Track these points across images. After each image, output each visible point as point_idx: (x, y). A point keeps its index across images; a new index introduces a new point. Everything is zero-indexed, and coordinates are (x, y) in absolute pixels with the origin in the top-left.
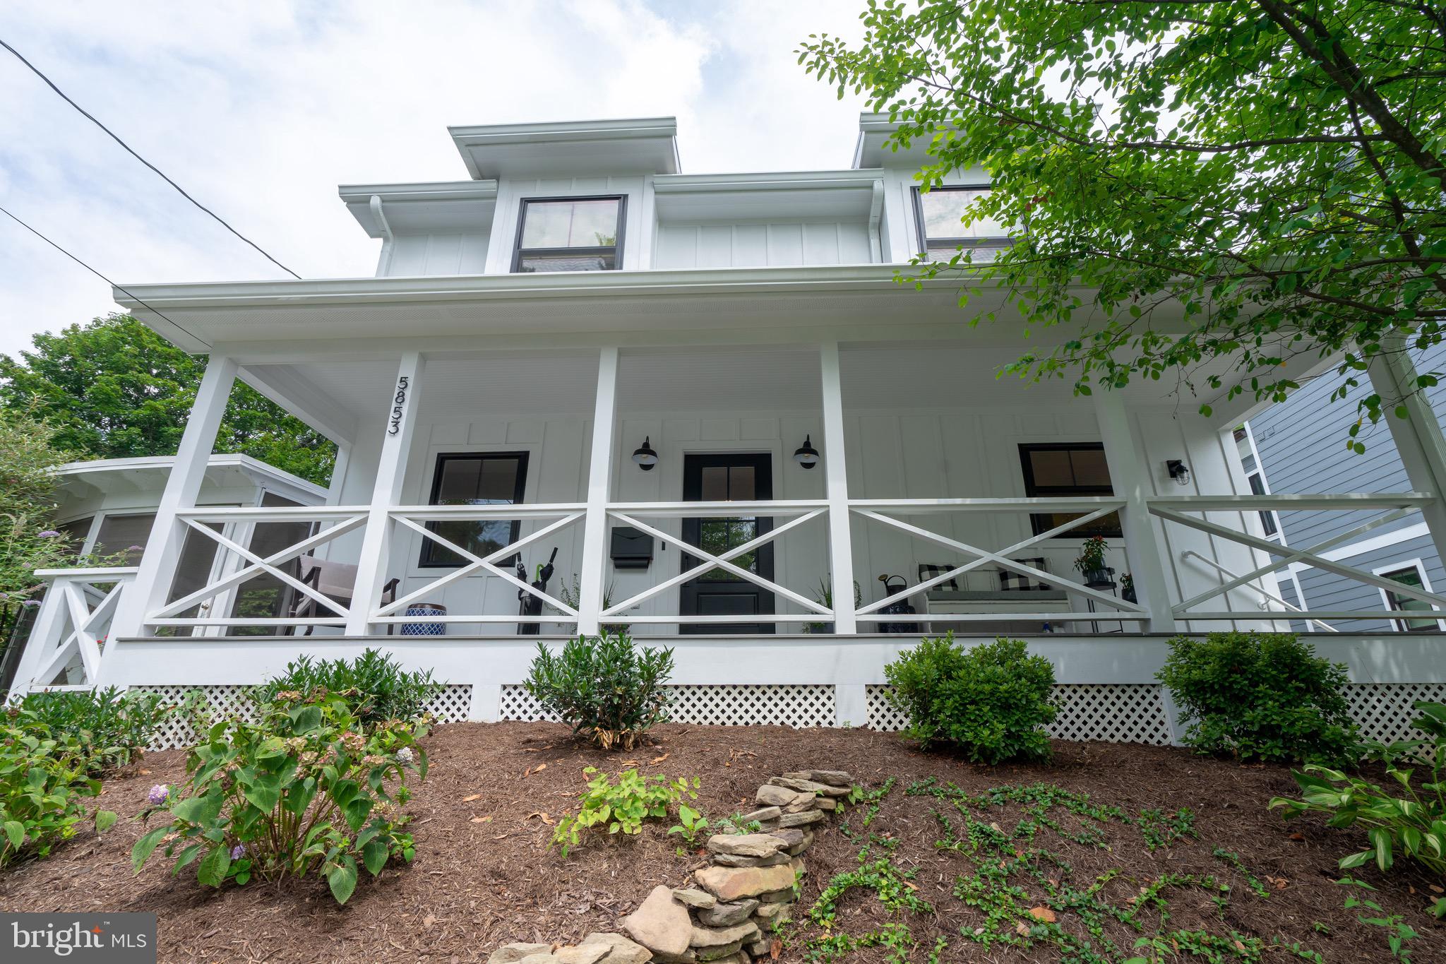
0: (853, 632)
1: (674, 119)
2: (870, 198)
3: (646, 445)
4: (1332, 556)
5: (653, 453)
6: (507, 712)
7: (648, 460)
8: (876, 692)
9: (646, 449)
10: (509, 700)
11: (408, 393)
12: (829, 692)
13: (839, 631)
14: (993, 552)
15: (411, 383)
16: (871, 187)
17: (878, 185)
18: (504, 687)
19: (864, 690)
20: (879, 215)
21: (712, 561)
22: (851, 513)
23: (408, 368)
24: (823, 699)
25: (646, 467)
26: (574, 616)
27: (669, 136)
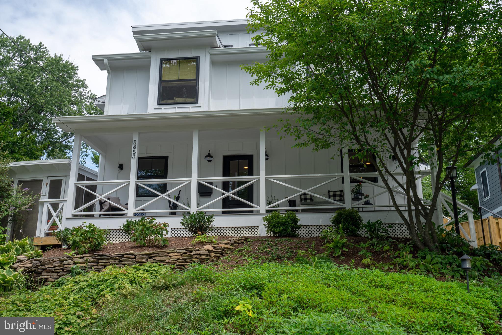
0: (265, 212)
3: (209, 154)
5: (212, 157)
6: (173, 235)
7: (210, 159)
9: (209, 155)
10: (173, 232)
11: (137, 145)
12: (258, 228)
13: (261, 212)
14: (305, 190)
15: (137, 142)
18: (172, 229)
21: (227, 194)
22: (266, 179)
23: (136, 138)
24: (256, 230)
25: (210, 161)
26: (189, 210)
27: (215, 36)
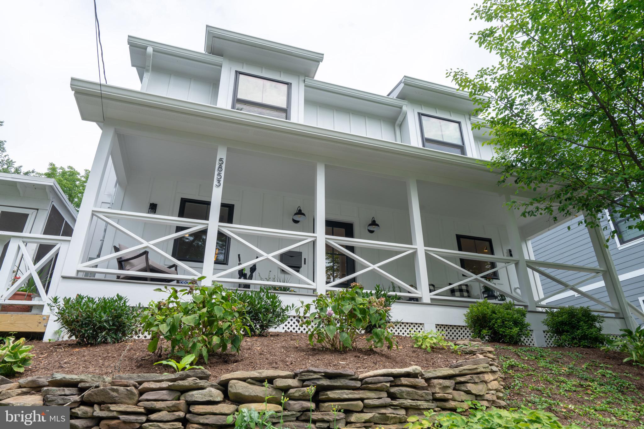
0: (429, 302)
1: (323, 55)
2: (400, 112)
3: (300, 211)
4: (584, 289)
8: (438, 327)
11: (224, 166)
12: (421, 327)
13: (423, 301)
15: (224, 160)
16: (401, 108)
17: (404, 108)
19: (435, 326)
20: (402, 120)
21: (372, 267)
22: (425, 252)
23: (222, 154)
24: (419, 329)
25: (296, 222)
27: (319, 62)
